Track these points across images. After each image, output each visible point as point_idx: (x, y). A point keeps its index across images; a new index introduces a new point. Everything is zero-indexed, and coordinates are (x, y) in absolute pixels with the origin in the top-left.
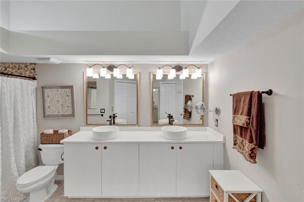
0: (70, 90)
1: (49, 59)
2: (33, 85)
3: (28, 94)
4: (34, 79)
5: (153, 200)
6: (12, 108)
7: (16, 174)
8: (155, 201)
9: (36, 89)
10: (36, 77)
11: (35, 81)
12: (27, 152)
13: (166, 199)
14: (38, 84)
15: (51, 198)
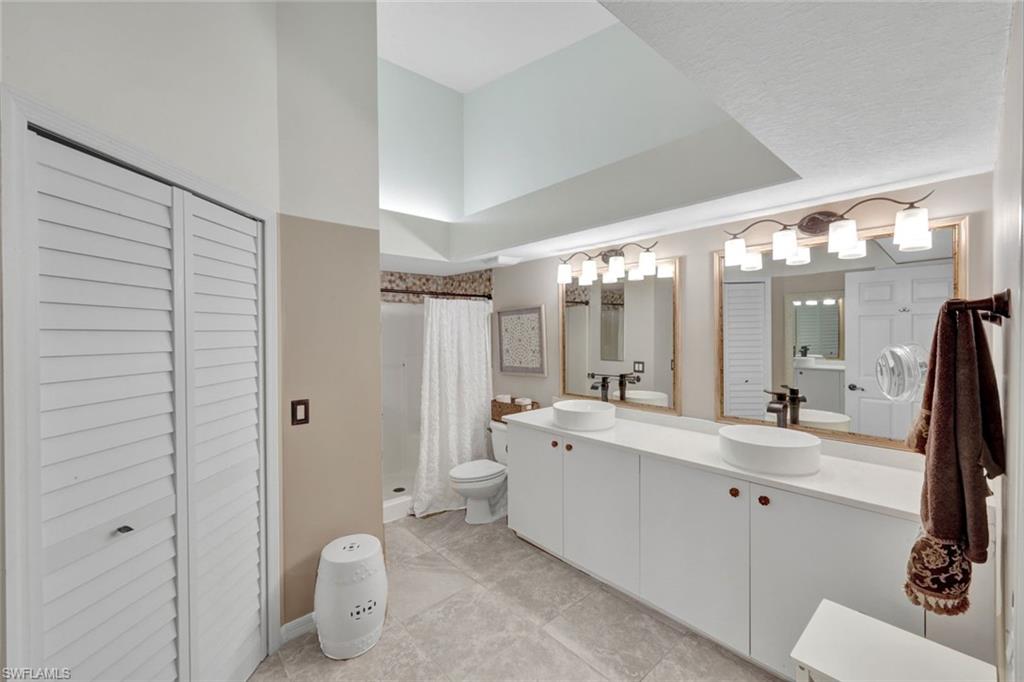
0: (536, 315)
1: (496, 258)
2: (487, 308)
3: (478, 326)
4: (489, 297)
5: (681, 631)
6: (455, 350)
7: (455, 460)
8: (684, 635)
9: (492, 315)
10: (493, 293)
11: (491, 301)
12: (476, 430)
13: (723, 651)
14: (495, 306)
15: (495, 523)
